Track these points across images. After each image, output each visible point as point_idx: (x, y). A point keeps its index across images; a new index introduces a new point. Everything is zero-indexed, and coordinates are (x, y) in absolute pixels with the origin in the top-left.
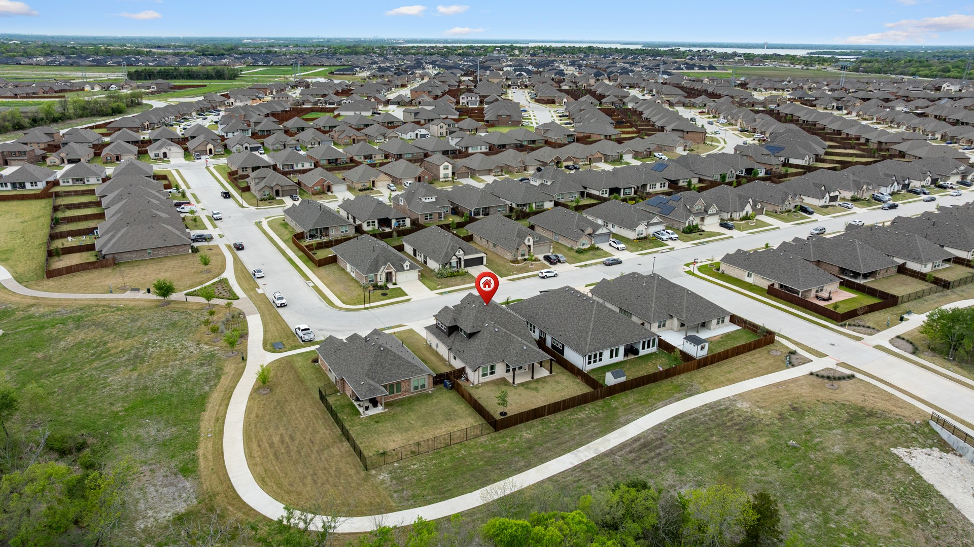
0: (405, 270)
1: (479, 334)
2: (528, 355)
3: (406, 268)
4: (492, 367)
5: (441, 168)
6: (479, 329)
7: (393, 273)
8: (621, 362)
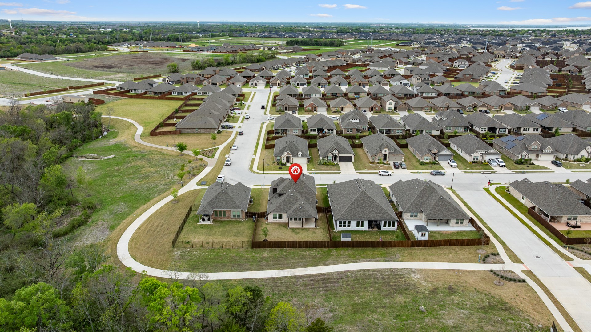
0: (298, 157)
1: (283, 195)
2: (301, 212)
3: (299, 156)
4: (281, 215)
5: (388, 103)
6: (285, 192)
7: (291, 157)
8: (365, 231)
